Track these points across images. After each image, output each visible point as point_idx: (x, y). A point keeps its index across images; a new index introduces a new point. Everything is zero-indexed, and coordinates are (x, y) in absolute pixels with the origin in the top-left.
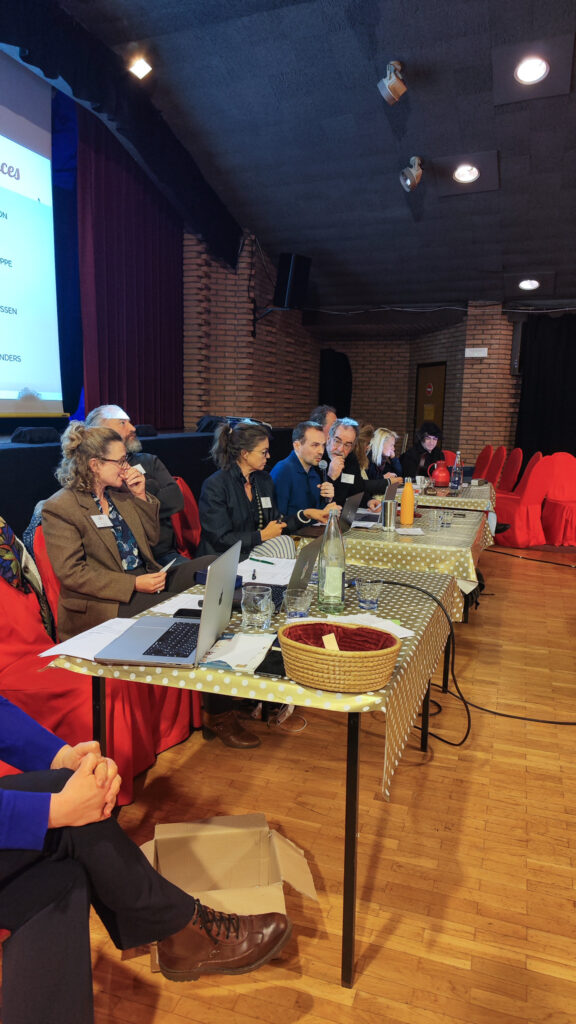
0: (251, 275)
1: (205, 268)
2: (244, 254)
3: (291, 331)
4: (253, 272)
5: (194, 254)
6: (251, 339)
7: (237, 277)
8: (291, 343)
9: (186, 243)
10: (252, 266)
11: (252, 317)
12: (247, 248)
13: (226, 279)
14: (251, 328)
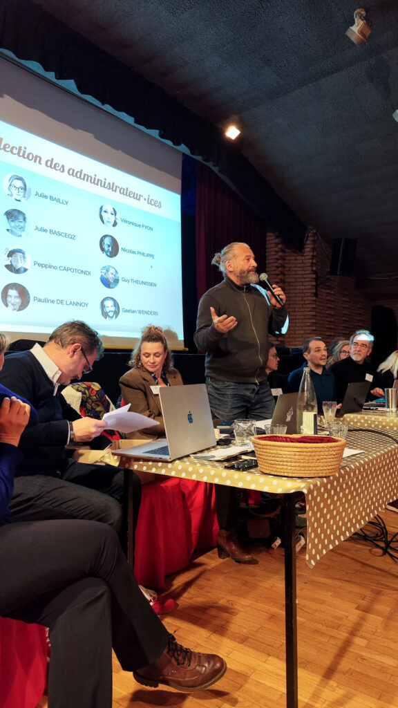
0: (313, 256)
1: (280, 254)
2: (308, 242)
3: (345, 292)
4: (315, 254)
5: (273, 245)
6: (314, 298)
7: (303, 258)
8: (346, 301)
9: (268, 238)
10: (314, 249)
11: (314, 283)
12: (311, 238)
13: (296, 260)
14: (314, 291)
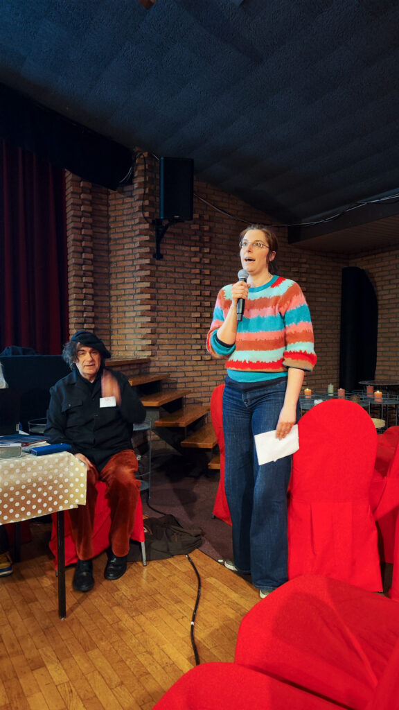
0: (144, 195)
2: (137, 174)
4: (147, 190)
7: (132, 199)
10: (145, 184)
11: (148, 237)
13: (123, 203)
14: (148, 250)
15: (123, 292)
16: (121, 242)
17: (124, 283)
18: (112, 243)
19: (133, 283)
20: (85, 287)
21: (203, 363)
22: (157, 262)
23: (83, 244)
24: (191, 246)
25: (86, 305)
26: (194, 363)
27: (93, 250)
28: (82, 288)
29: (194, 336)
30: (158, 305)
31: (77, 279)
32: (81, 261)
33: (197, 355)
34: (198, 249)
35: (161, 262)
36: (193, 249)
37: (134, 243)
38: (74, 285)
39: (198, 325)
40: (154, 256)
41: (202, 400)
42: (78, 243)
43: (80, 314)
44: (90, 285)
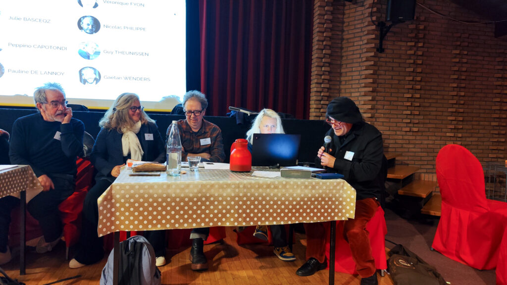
0: (374, 3)
6: (375, 54)
7: (363, 8)
13: (356, 12)
14: (373, 45)
15: (350, 78)
16: (352, 40)
17: (352, 71)
18: (345, 42)
19: (359, 71)
20: (323, 74)
21: (411, 133)
22: (380, 55)
23: (324, 43)
24: (407, 42)
25: (323, 88)
26: (404, 133)
27: (331, 47)
28: (321, 75)
29: (405, 112)
30: (378, 87)
31: (319, 69)
32: (322, 56)
33: (407, 127)
34: (413, 44)
35: (383, 55)
36: (409, 44)
37: (362, 41)
38: (316, 73)
39: (409, 104)
40: (378, 50)
41: (408, 162)
42: (321, 43)
43: (319, 94)
44: (327, 73)
